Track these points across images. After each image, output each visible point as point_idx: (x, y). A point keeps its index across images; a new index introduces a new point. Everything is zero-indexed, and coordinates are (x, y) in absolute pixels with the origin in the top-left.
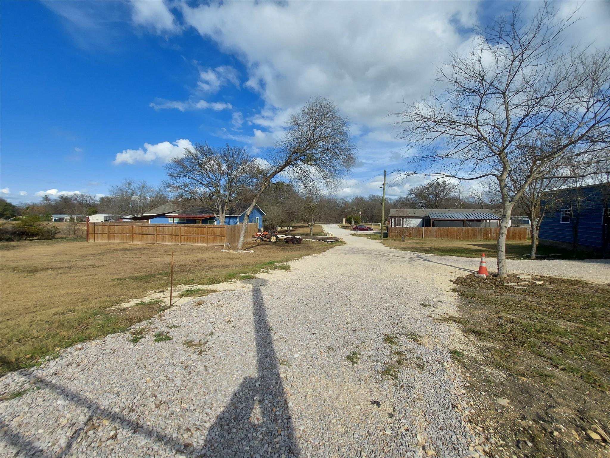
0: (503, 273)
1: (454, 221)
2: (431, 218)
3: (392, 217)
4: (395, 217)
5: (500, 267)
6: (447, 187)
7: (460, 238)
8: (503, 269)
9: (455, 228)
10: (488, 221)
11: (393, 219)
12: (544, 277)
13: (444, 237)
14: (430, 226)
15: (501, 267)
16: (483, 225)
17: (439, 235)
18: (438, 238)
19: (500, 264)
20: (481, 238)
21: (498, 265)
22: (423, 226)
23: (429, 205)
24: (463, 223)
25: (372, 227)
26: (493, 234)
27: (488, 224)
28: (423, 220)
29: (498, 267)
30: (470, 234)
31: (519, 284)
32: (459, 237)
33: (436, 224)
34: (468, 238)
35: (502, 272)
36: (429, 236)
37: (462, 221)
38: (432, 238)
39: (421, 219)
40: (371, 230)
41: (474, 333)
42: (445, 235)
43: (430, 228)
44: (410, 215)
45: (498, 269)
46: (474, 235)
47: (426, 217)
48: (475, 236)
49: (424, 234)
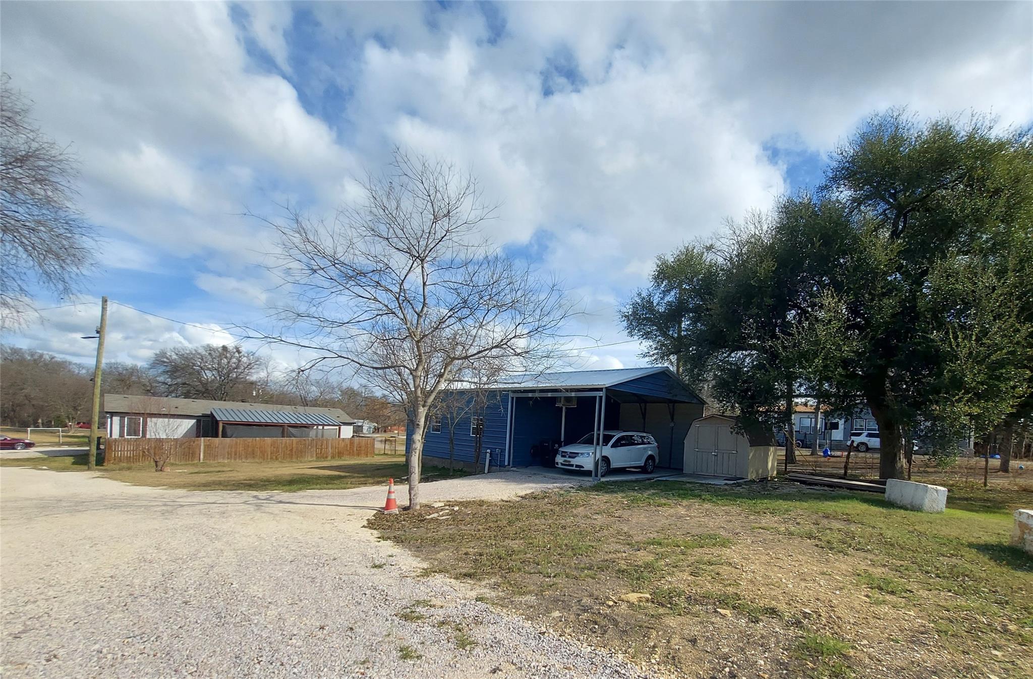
0: (416, 504)
1: (266, 426)
2: (218, 419)
3: (113, 414)
4: (122, 415)
5: (412, 495)
6: (244, 360)
7: (277, 459)
8: (417, 498)
9: (268, 440)
10: (320, 427)
11: (116, 420)
12: (450, 501)
13: (246, 458)
14: (217, 436)
15: (414, 496)
16: (312, 433)
17: (235, 454)
18: (235, 459)
19: (412, 492)
20: (312, 457)
21: (410, 494)
22: (198, 436)
23: (206, 392)
24: (282, 429)
25: (29, 437)
26: (330, 449)
27: (320, 433)
28: (198, 422)
29: (410, 496)
30: (294, 450)
31: (441, 513)
32: (275, 456)
33: (229, 432)
34: (291, 456)
35: (415, 502)
36: (215, 457)
37: (281, 426)
38: (221, 460)
39: (193, 421)
40: (29, 445)
41: (466, 576)
42: (250, 454)
43: (217, 441)
44: (164, 411)
45: (410, 499)
46: (301, 452)
47: (204, 416)
48: (303, 454)
49: (204, 453)
